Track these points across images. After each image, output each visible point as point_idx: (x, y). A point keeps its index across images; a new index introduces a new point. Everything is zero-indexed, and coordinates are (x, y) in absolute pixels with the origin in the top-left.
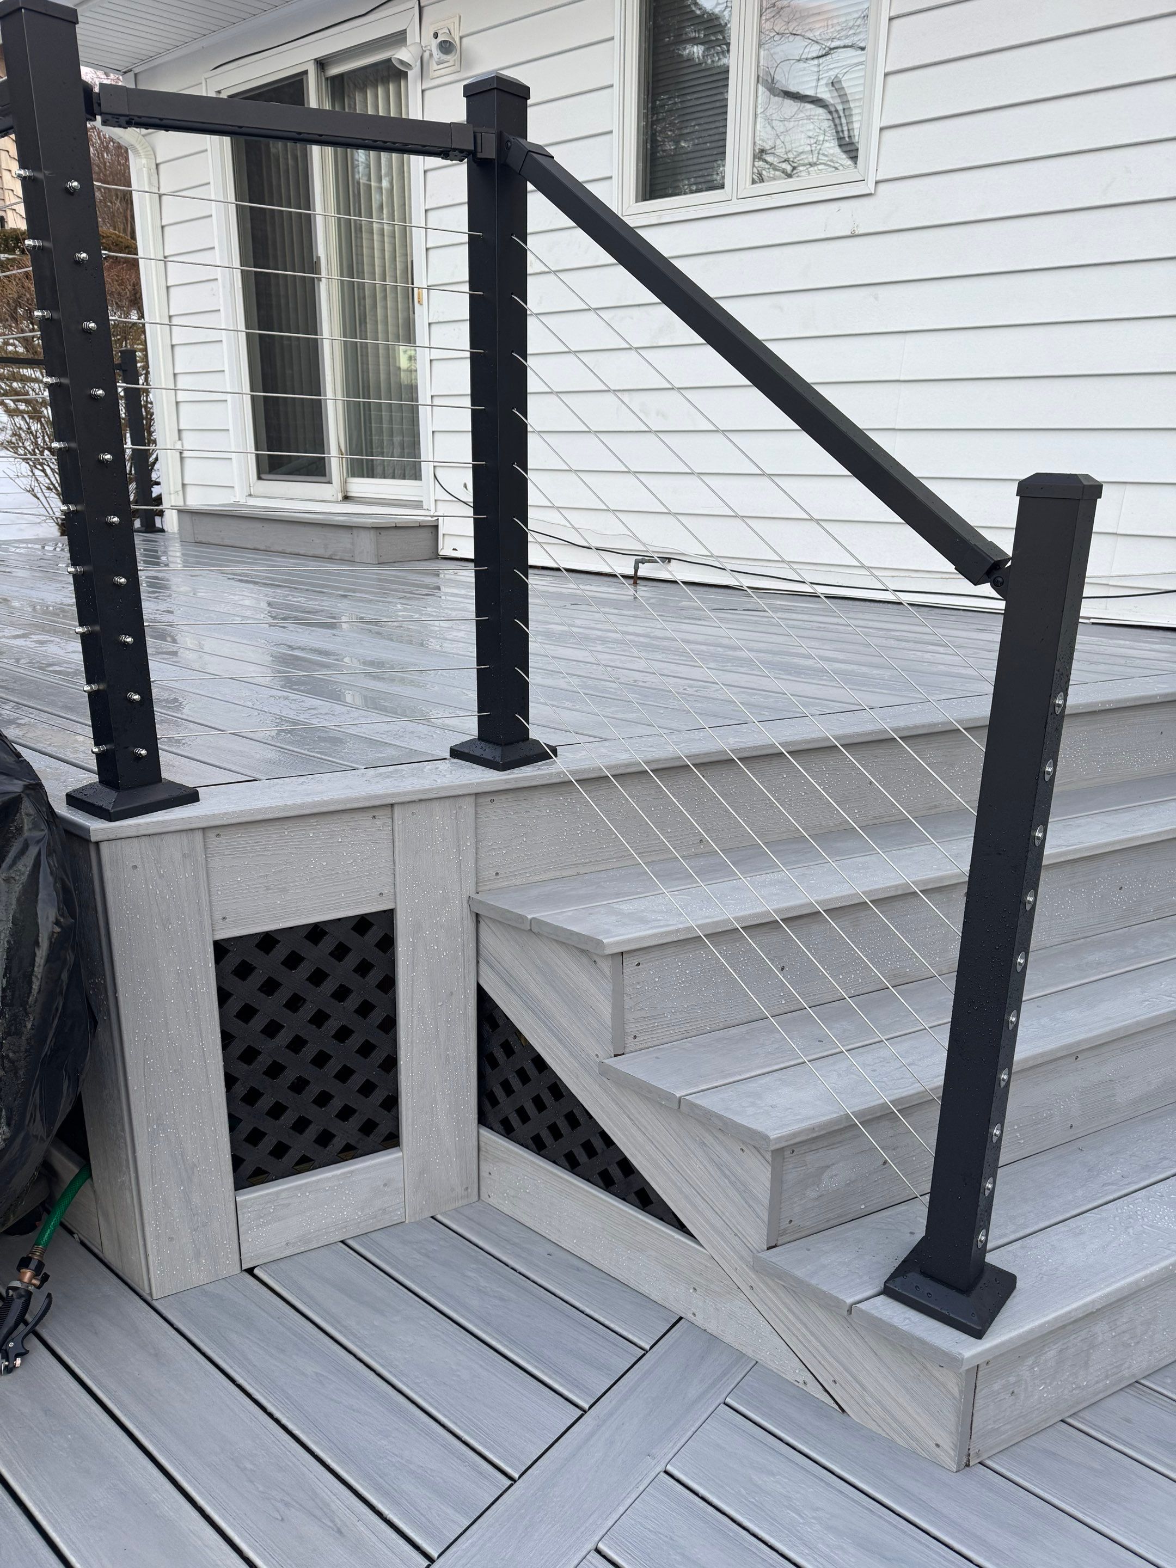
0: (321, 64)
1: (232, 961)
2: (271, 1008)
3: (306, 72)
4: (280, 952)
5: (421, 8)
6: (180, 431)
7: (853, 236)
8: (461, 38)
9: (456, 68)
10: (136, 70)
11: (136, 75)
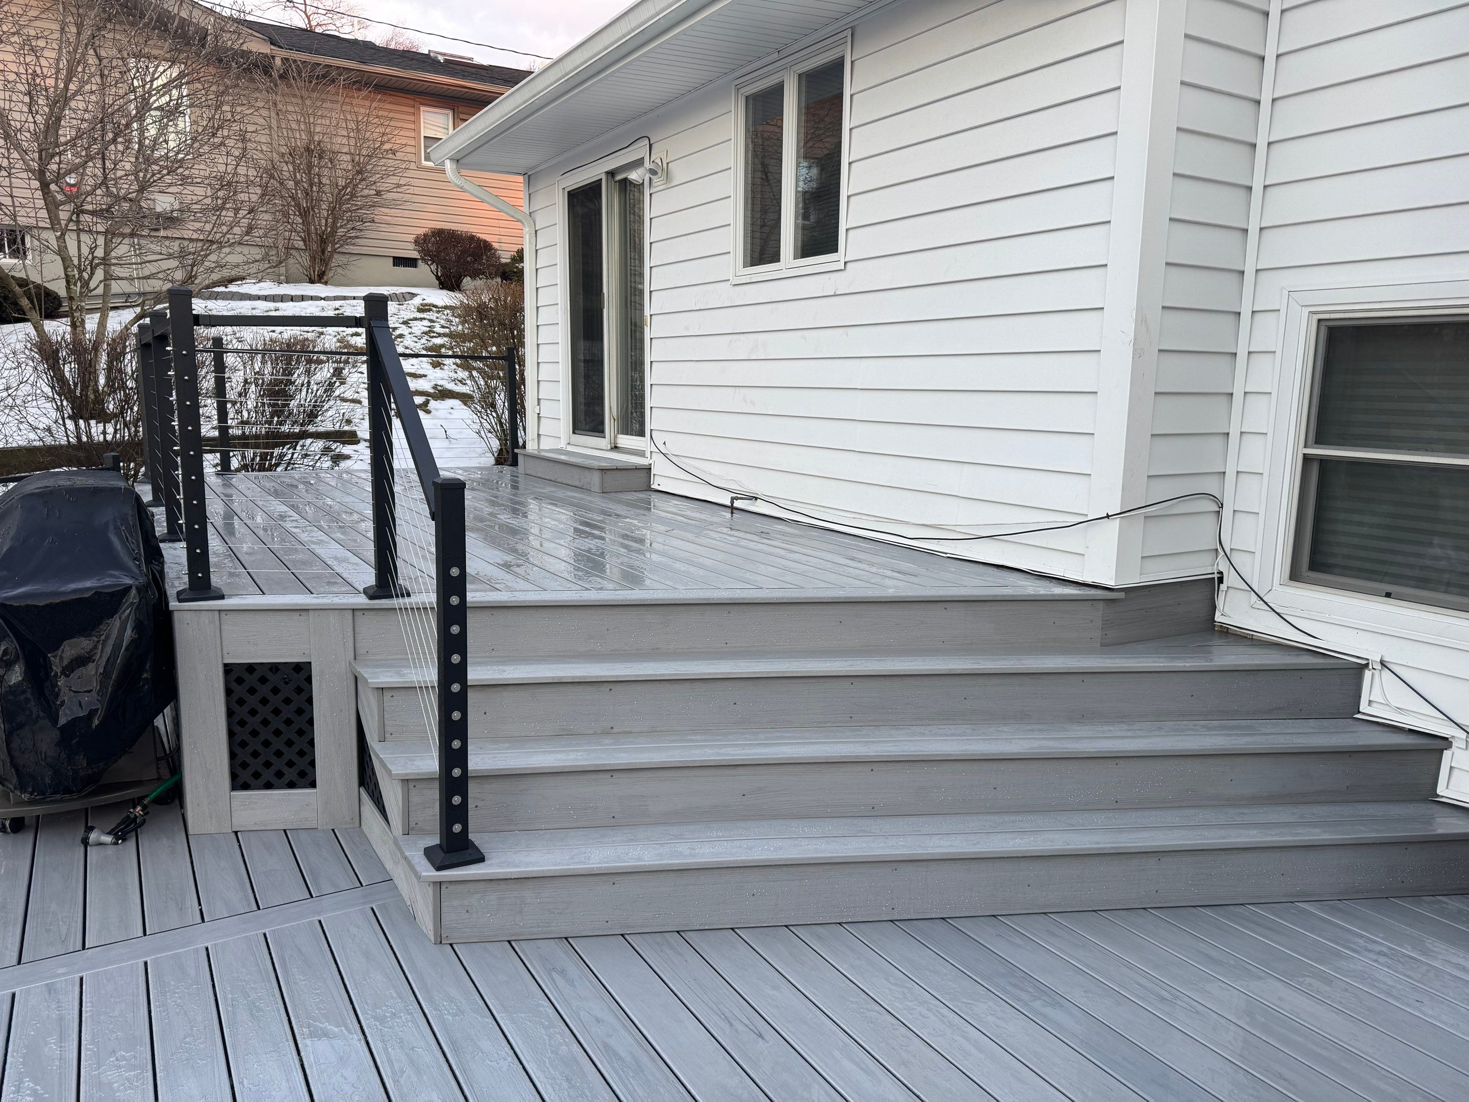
0: (611, 174)
1: (234, 676)
2: (252, 701)
3: (601, 179)
4: (257, 675)
5: (651, 146)
6: (539, 400)
7: (835, 295)
8: (667, 164)
9: (665, 181)
10: (529, 173)
11: (529, 176)
